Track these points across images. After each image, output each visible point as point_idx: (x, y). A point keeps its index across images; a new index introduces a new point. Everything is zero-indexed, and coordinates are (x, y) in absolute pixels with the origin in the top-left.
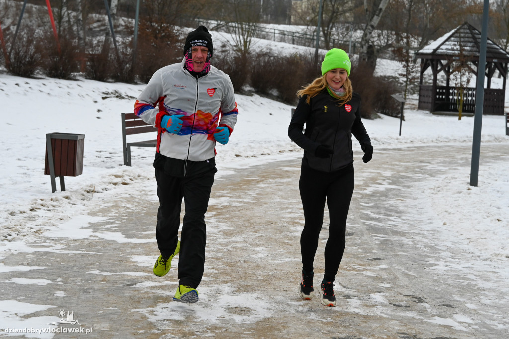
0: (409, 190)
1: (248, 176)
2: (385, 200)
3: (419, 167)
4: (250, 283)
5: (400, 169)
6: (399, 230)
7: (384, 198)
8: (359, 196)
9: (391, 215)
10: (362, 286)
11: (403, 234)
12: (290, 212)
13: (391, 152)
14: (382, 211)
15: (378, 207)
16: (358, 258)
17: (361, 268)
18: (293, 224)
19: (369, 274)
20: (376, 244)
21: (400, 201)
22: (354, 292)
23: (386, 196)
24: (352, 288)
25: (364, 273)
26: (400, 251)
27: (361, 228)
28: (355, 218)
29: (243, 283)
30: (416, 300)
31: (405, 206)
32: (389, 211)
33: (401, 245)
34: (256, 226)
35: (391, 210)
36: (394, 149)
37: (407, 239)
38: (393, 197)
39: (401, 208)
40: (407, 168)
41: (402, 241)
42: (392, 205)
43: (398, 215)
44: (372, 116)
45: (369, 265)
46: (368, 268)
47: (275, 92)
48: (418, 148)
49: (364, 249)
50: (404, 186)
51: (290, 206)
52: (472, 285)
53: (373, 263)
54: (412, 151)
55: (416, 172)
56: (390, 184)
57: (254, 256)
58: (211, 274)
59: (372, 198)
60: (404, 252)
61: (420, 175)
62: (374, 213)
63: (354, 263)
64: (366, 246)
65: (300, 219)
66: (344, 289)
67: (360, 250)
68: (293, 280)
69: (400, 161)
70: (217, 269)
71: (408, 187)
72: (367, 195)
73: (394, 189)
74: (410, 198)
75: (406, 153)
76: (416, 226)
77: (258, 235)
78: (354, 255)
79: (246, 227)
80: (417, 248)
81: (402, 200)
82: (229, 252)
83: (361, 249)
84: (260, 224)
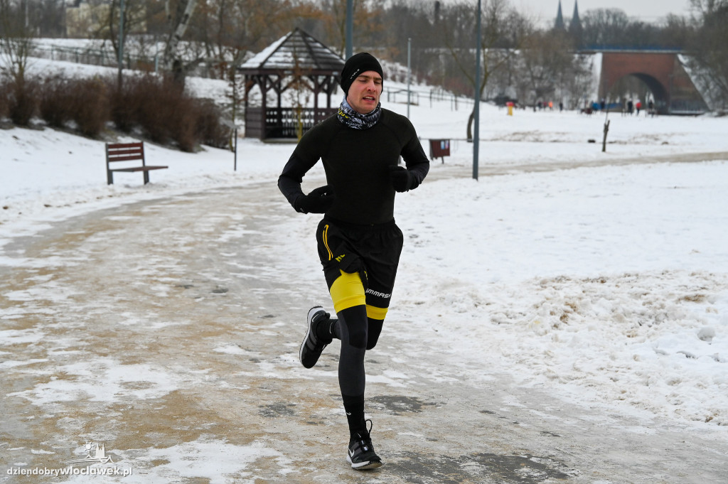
0: (270, 234)
1: (70, 230)
2: (248, 249)
3: (272, 207)
4: (134, 354)
5: (252, 211)
6: (280, 282)
7: (245, 246)
8: (216, 245)
9: (262, 265)
10: (267, 348)
11: (286, 286)
12: (142, 270)
13: (231, 191)
14: (251, 262)
15: (244, 257)
16: (246, 317)
17: (256, 328)
18: (151, 283)
19: (268, 333)
20: (260, 300)
21: (266, 248)
22: (260, 354)
23: (247, 243)
24: (256, 351)
25: (261, 332)
26: (290, 306)
27: (234, 282)
28: (221, 271)
29: (125, 354)
30: (334, 358)
31: (273, 254)
32: (259, 261)
33: (290, 299)
34: (110, 289)
35: (261, 260)
36: (234, 188)
37: (293, 291)
38: (255, 243)
39: (271, 257)
40: (258, 209)
41: (288, 294)
42: (258, 254)
43: (270, 264)
44: (195, 149)
45: (262, 323)
46: (262, 327)
47: (73, 125)
48: (263, 185)
49: (248, 306)
50: (263, 231)
51: (139, 262)
52: (389, 337)
53: (266, 320)
54: (256, 188)
55: (271, 214)
56: (245, 229)
57: (123, 323)
58: (83, 346)
59: (232, 247)
60: (294, 306)
61: (277, 216)
62: (242, 264)
63: (244, 322)
64: (249, 303)
65: (158, 277)
66: (247, 353)
67: (245, 308)
68: (184, 347)
69: (247, 201)
70: (87, 341)
71: (269, 231)
72: (225, 244)
73: (253, 235)
74: (276, 244)
75: (251, 191)
76: (296, 276)
77: (117, 298)
78: (240, 313)
79: (98, 290)
80: (309, 301)
81: (268, 247)
82: (92, 321)
83: (245, 306)
84: (112, 285)
